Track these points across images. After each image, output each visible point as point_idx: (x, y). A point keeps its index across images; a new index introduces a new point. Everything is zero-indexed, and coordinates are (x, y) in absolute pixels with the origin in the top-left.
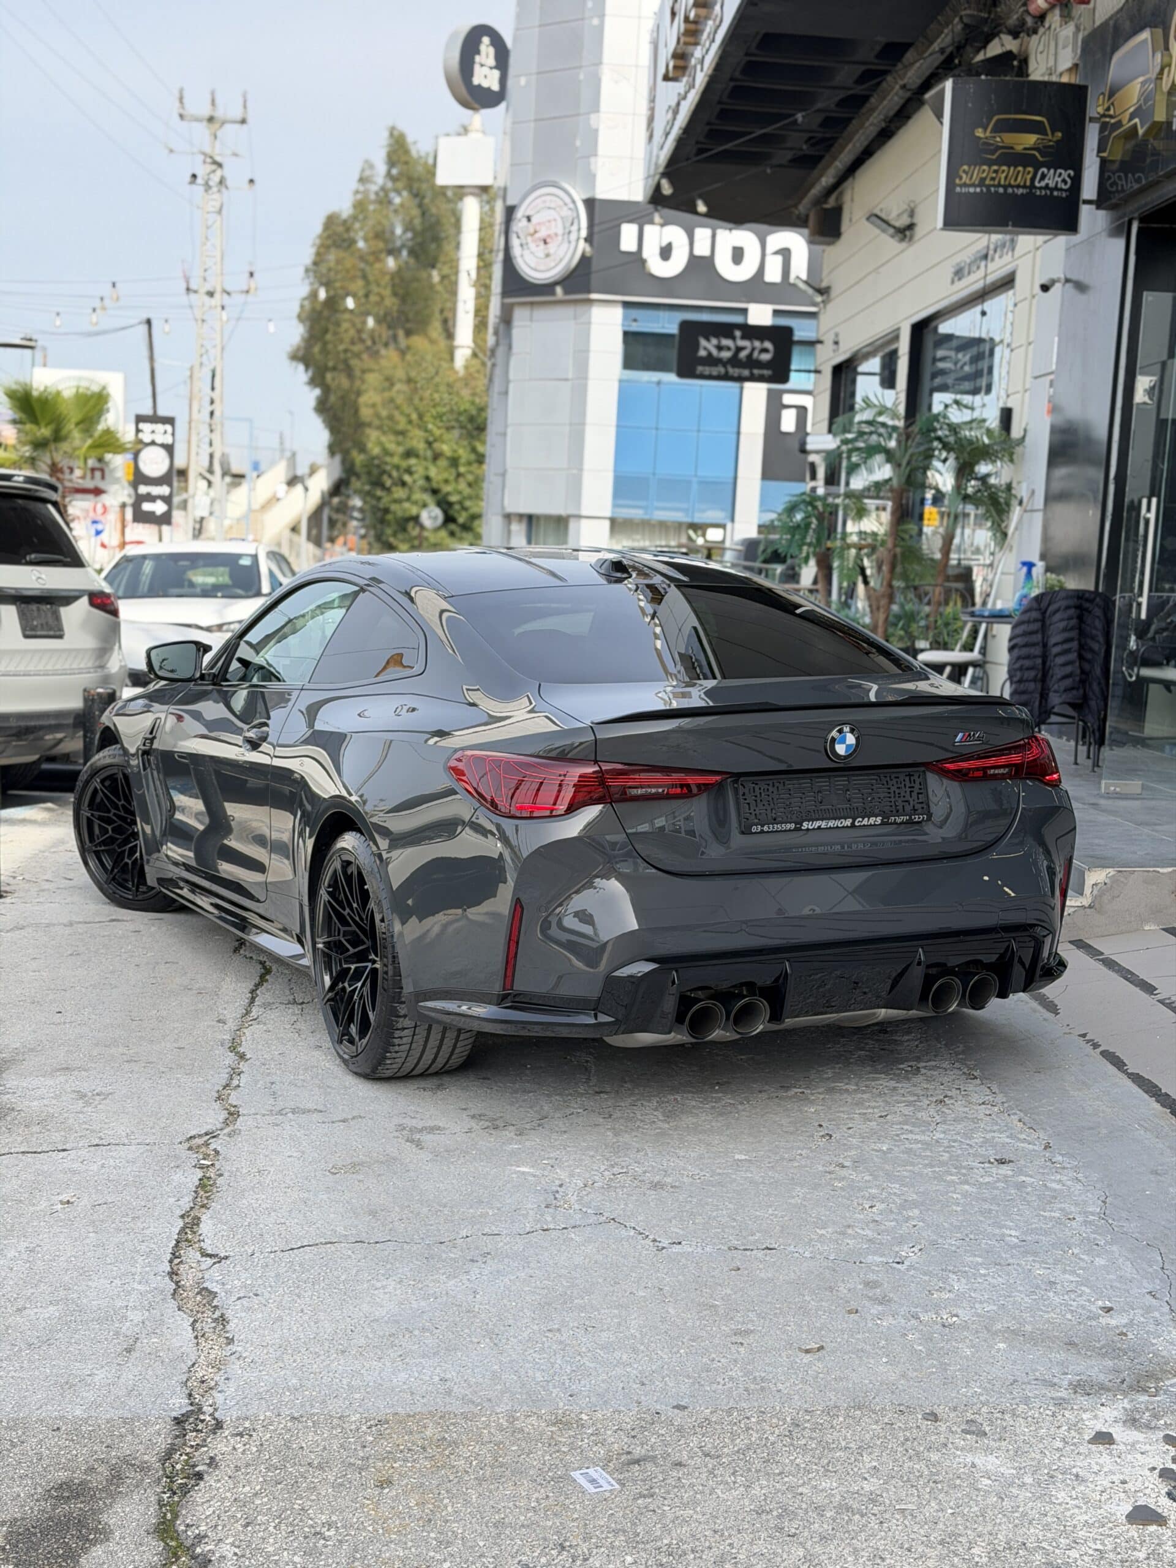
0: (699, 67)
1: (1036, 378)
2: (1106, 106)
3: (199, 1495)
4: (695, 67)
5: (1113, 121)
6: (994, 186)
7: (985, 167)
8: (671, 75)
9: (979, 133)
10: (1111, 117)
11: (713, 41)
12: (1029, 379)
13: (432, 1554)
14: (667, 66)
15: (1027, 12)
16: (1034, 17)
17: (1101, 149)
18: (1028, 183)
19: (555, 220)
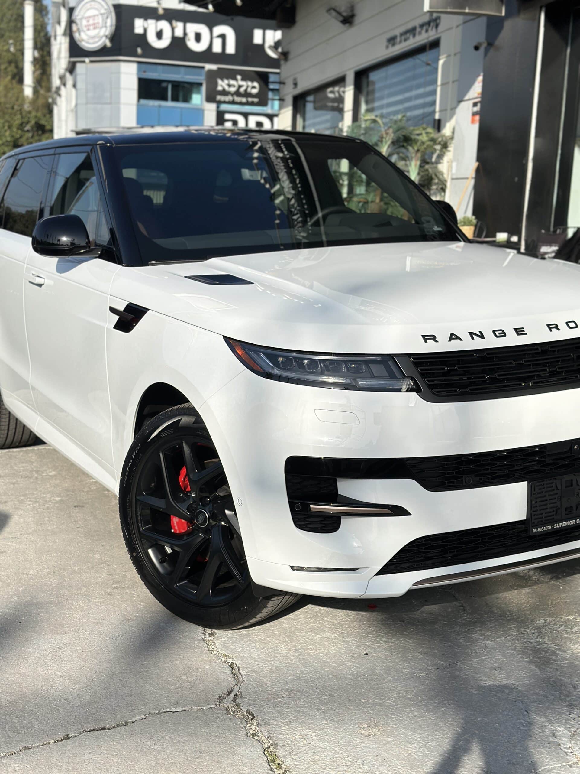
1: (461, 101)
19: (97, 15)
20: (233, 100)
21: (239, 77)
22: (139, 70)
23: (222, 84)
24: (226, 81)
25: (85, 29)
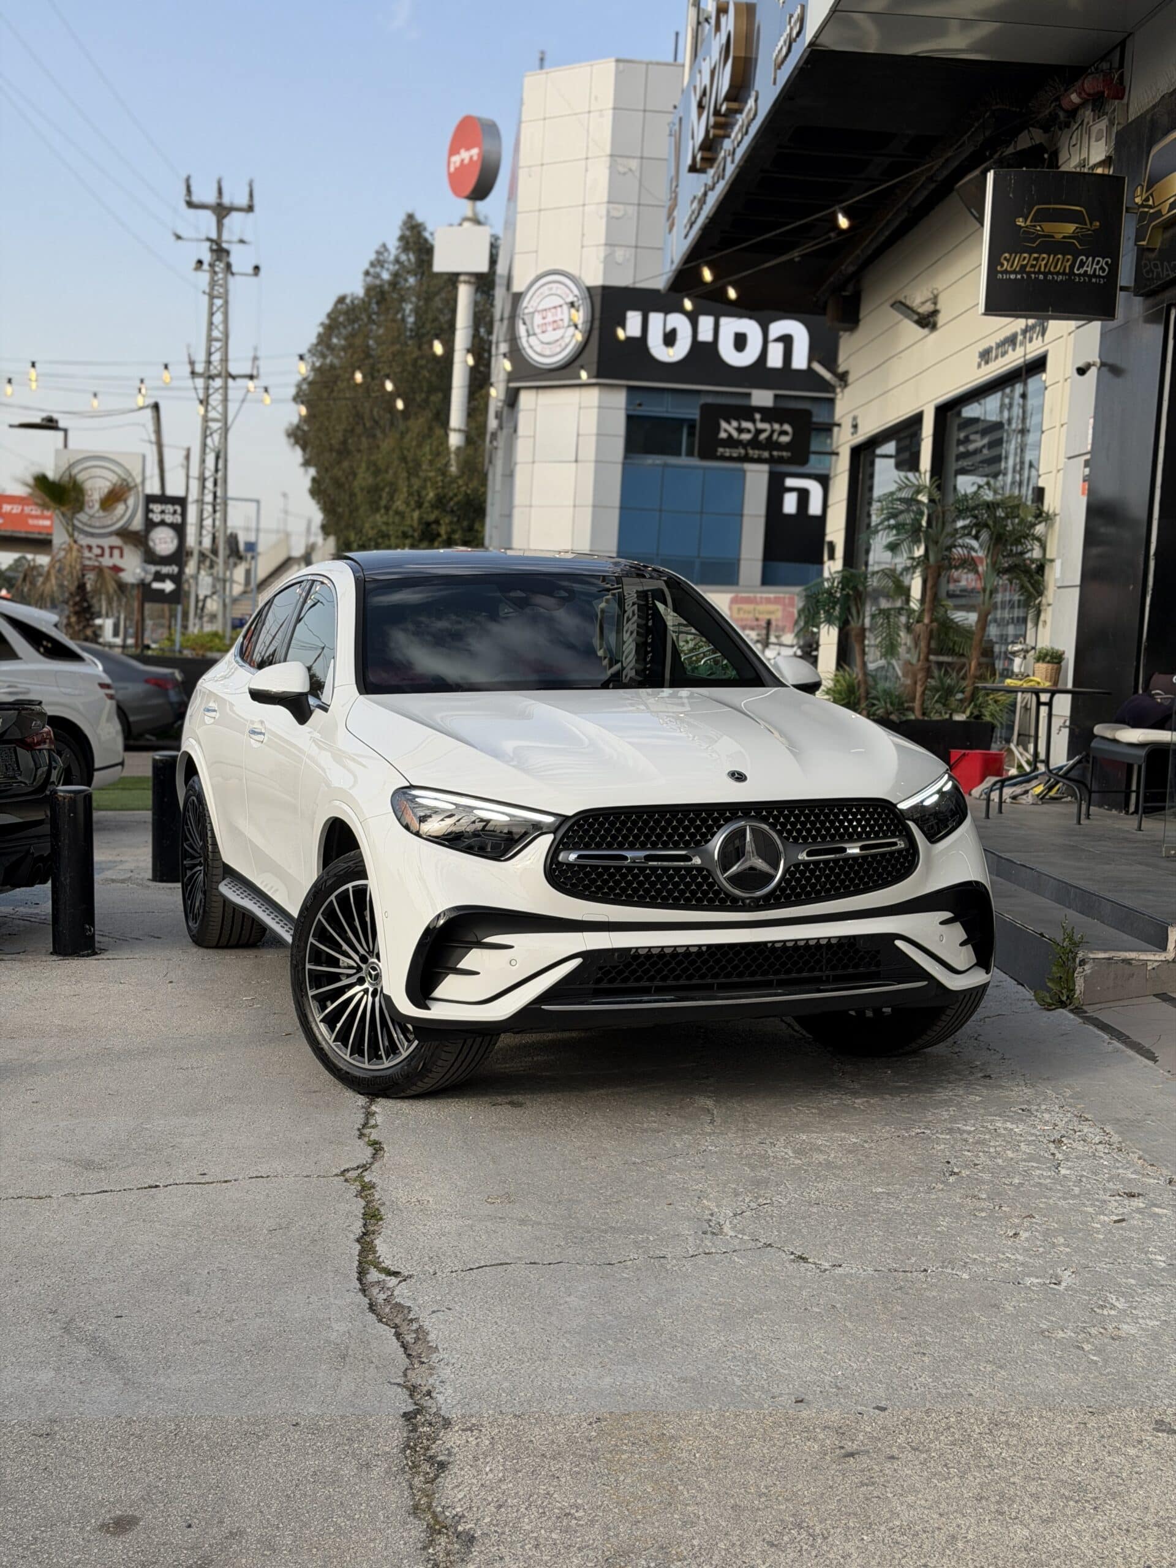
0: (729, 159)
1: (1070, 458)
2: (1144, 197)
3: (447, 1481)
4: (725, 158)
5: (1152, 211)
6: (1034, 273)
7: (1025, 255)
8: (698, 166)
9: (1020, 222)
10: (1151, 207)
11: (747, 133)
12: (1063, 460)
13: (680, 1532)
14: (694, 158)
15: (1060, 106)
16: (1066, 111)
17: (1139, 237)
18: (1067, 271)
19: (561, 306)
20: (747, 454)
21: (758, 416)
22: (629, 402)
23: (728, 428)
24: (735, 424)
25: (538, 331)
